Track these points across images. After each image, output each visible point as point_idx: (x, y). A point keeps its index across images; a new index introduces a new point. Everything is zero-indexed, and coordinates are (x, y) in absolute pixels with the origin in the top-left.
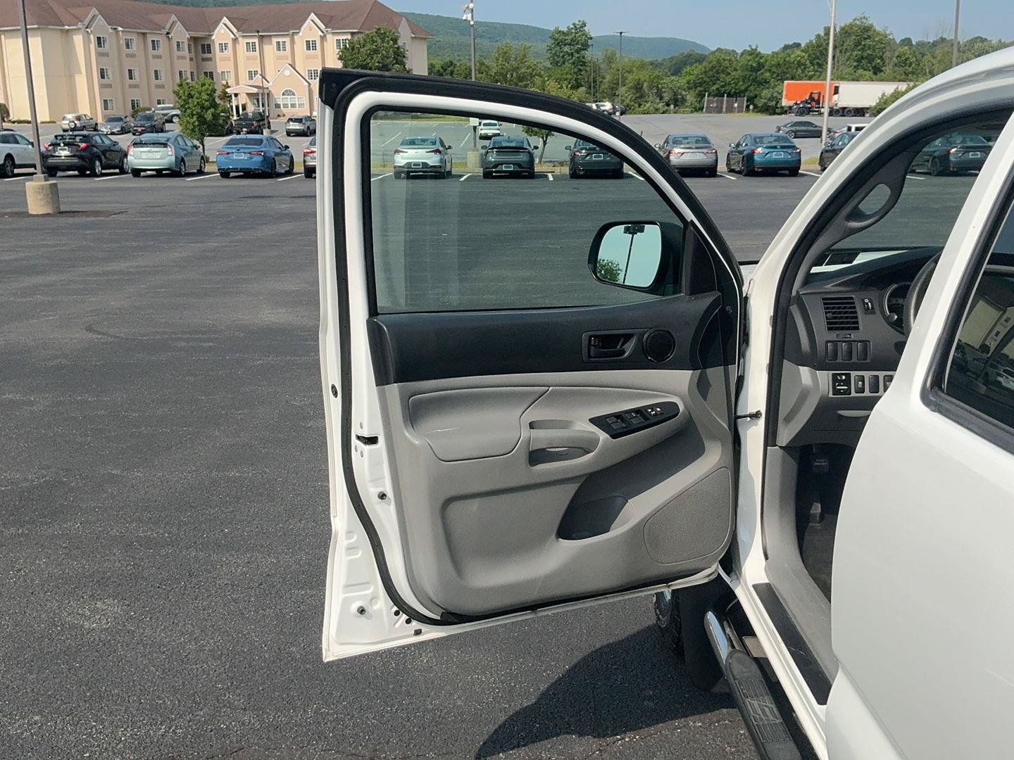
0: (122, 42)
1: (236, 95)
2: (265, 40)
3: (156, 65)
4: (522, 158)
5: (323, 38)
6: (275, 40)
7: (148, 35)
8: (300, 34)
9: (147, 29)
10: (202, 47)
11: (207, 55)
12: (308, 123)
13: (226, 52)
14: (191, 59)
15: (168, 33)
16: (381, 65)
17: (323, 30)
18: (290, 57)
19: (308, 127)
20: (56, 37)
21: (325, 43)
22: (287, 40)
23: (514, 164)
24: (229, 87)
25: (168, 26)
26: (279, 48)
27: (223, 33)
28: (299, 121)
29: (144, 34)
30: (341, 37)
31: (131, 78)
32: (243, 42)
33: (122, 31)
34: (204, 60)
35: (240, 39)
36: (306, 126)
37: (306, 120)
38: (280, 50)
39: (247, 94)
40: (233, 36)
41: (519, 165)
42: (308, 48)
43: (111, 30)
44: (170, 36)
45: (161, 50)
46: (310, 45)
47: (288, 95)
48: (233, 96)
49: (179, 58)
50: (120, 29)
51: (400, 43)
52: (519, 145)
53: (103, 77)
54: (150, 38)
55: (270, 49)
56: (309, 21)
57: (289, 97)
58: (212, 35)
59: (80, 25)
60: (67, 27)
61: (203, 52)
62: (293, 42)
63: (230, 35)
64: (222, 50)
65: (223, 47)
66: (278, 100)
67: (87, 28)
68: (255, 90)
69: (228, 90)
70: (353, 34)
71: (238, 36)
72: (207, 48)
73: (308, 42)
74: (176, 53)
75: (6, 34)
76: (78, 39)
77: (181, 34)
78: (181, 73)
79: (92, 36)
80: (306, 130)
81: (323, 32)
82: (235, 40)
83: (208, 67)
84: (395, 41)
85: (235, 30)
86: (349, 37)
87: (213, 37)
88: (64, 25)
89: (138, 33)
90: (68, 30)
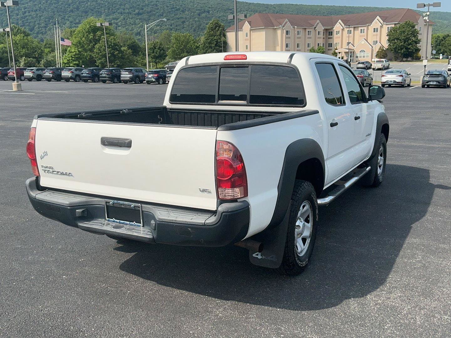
0: (296, 32)
1: (339, 53)
2: (356, 28)
3: (308, 41)
4: (440, 79)
5: (381, 27)
6: (360, 29)
7: (307, 29)
8: (371, 25)
9: (307, 26)
10: (329, 33)
11: (330, 36)
12: (367, 64)
13: (338, 35)
14: (324, 38)
15: (315, 28)
16: (405, 38)
17: (382, 23)
18: (366, 36)
19: (367, 66)
20: (271, 31)
21: (382, 29)
22: (365, 28)
23: (436, 82)
24: (337, 49)
25: (315, 25)
26: (362, 32)
27: (338, 26)
28: (363, 63)
29: (305, 29)
30: (390, 26)
31: (298, 47)
32: (346, 30)
33: (297, 28)
34: (329, 38)
35: (345, 29)
36: (366, 65)
37: (366, 63)
38: (362, 33)
39: (345, 52)
40: (342, 28)
41: (439, 82)
42: (374, 31)
43: (292, 28)
44: (316, 29)
45: (311, 35)
46: (375, 30)
47: (362, 52)
48: (338, 53)
49: (318, 38)
50: (296, 27)
51: (416, 27)
52: (440, 73)
53: (287, 47)
54: (307, 30)
55: (358, 32)
56: (376, 19)
57: (362, 53)
58: (333, 28)
59: (280, 26)
60: (275, 27)
61: (329, 35)
62: (368, 29)
63: (341, 27)
64: (337, 34)
65: (338, 33)
66: (357, 54)
67: (283, 27)
68: (347, 51)
69: (336, 51)
70: (395, 24)
71: (344, 27)
72: (331, 33)
73: (374, 29)
74: (317, 36)
75: (253, 31)
76: (279, 32)
77: (321, 28)
78: (318, 44)
79: (284, 30)
80: (365, 67)
81: (382, 24)
82: (343, 29)
83: (330, 41)
84: (413, 27)
85: (343, 25)
86: (393, 26)
87: (334, 29)
88: (274, 27)
89: (303, 28)
90: (276, 28)
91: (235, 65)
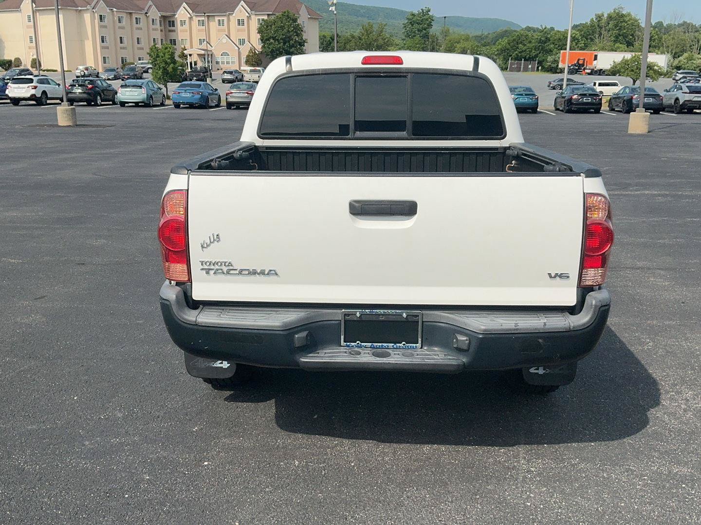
0: (116, 19)
1: (190, 55)
2: (210, 18)
3: (137, 34)
5: (249, 18)
6: (217, 19)
7: (133, 14)
8: (234, 15)
9: (133, 10)
10: (168, 22)
11: (172, 28)
12: (236, 75)
13: (184, 26)
14: (161, 31)
15: (146, 13)
16: (284, 36)
17: (249, 12)
18: (227, 30)
19: (237, 77)
20: (71, 14)
21: (250, 21)
22: (225, 19)
24: (186, 50)
25: (146, 9)
26: (220, 24)
27: (182, 13)
28: (231, 73)
29: (131, 13)
30: (261, 17)
31: (121, 42)
32: (196, 20)
33: (116, 11)
34: (170, 31)
35: (194, 18)
36: (235, 76)
37: (235, 73)
38: (220, 26)
39: (198, 54)
40: (189, 16)
42: (239, 24)
43: (108, 11)
44: (148, 15)
45: (141, 24)
46: (240, 22)
47: (225, 55)
48: (188, 56)
49: (153, 29)
50: (115, 10)
51: (299, 21)
53: (103, 41)
54: (134, 16)
55: (214, 24)
56: (240, 6)
57: (225, 57)
58: (175, 15)
59: (88, 7)
60: (80, 8)
61: (170, 26)
62: (229, 20)
63: (187, 15)
64: (182, 25)
65: (183, 23)
66: (217, 59)
67: (93, 9)
68: (203, 52)
69: (185, 52)
70: (268, 15)
71: (192, 15)
72: (172, 24)
73: (239, 20)
74: (151, 26)
75: (40, 12)
76: (87, 16)
77: (155, 14)
78: (154, 39)
79: (96, 14)
80: (235, 79)
81: (249, 14)
82: (191, 18)
83: (173, 36)
84: (295, 20)
85: (191, 12)
86: (266, 18)
87: (176, 16)
88: (78, 7)
89: (126, 13)
90: (81, 10)
91: (384, 73)
